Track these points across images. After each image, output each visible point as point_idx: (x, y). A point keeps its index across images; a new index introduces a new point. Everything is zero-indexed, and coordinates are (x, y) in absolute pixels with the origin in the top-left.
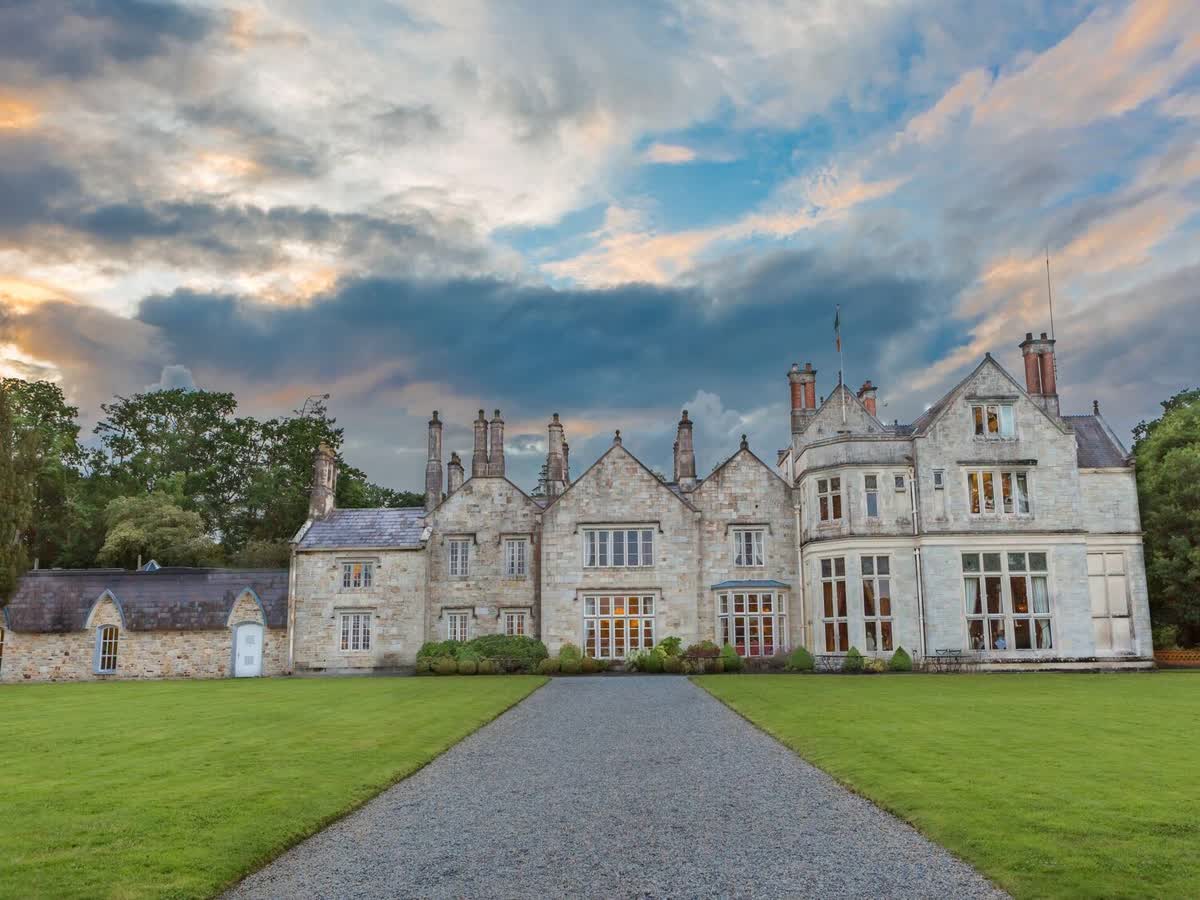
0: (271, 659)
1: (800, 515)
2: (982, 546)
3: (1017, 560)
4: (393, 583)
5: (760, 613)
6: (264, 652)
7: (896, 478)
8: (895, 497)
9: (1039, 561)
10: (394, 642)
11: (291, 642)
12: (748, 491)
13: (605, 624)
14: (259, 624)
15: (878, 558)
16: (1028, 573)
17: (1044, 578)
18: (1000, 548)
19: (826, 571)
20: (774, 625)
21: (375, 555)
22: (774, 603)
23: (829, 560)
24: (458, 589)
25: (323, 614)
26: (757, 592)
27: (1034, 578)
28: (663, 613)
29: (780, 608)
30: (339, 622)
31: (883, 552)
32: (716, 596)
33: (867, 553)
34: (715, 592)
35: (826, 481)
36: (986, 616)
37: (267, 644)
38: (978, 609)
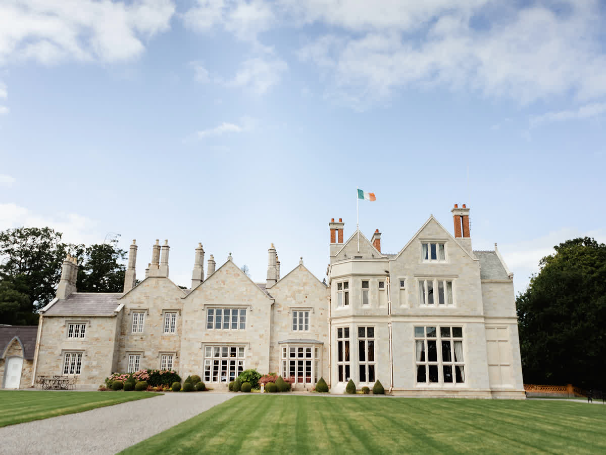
0: (25, 378)
1: (330, 302)
2: (426, 323)
3: (445, 331)
4: (96, 336)
5: (304, 359)
6: (22, 374)
7: (380, 283)
8: (379, 295)
9: (458, 332)
10: (94, 370)
11: (35, 369)
12: (302, 288)
13: (216, 362)
14: (21, 358)
15: (368, 328)
16: (451, 339)
17: (461, 342)
18: (436, 324)
19: (340, 335)
20: (312, 366)
21: (88, 319)
22: (313, 353)
23: (342, 329)
24: (136, 340)
25: (55, 353)
26: (304, 346)
27: (455, 342)
28: (250, 357)
29: (316, 356)
30: (63, 358)
31: (370, 325)
32: (280, 348)
33: (362, 325)
34: (280, 345)
35: (341, 283)
36: (427, 363)
37: (24, 370)
38: (423, 359)
